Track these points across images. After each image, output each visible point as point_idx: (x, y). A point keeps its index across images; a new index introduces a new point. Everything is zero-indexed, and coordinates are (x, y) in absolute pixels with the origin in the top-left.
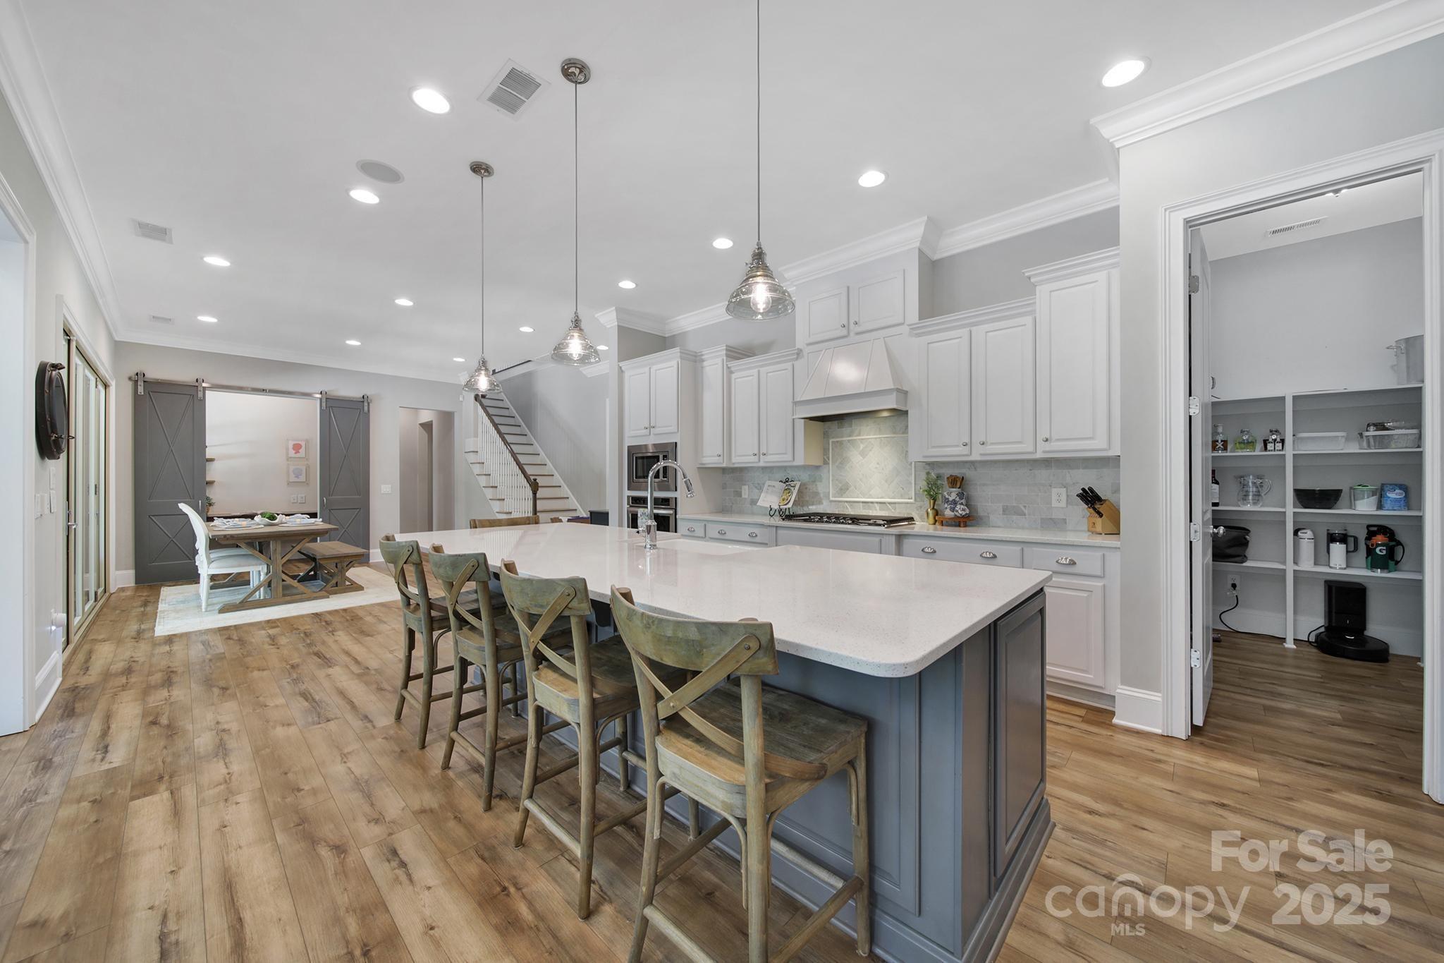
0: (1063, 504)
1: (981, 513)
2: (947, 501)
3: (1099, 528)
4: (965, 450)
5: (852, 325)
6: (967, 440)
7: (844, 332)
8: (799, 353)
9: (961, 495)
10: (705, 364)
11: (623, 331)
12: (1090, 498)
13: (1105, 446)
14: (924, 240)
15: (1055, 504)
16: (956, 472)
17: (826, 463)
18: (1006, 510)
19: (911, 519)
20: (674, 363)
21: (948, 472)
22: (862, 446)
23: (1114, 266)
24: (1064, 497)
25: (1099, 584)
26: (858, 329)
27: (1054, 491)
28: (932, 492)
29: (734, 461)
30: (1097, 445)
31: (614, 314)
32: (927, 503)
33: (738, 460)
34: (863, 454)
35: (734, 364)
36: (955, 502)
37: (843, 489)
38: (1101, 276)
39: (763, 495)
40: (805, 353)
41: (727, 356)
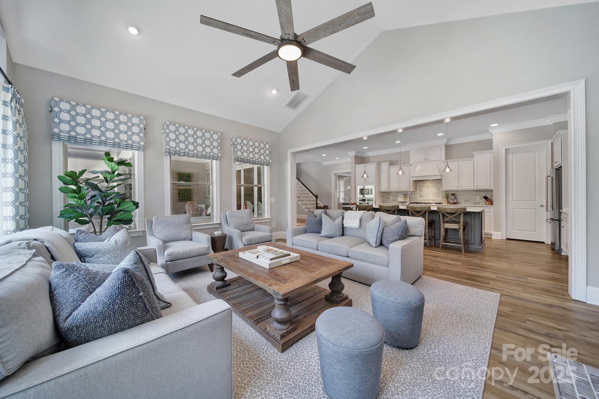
0: (479, 199)
1: (459, 201)
2: (451, 199)
3: (488, 204)
4: (457, 188)
5: (427, 159)
6: (457, 186)
7: (425, 161)
8: (411, 165)
9: (455, 198)
10: (382, 166)
11: (356, 157)
12: (486, 198)
13: (489, 187)
14: (446, 143)
15: (477, 199)
16: (453, 193)
17: (416, 190)
18: (465, 201)
19: (442, 203)
20: (375, 166)
21: (451, 193)
22: (427, 187)
23: (491, 153)
24: (479, 198)
25: (489, 213)
26: (428, 160)
27: (477, 197)
28: (447, 197)
29: (390, 190)
30: (488, 187)
31: (355, 153)
32: (446, 200)
33: (392, 189)
34: (427, 188)
35: (391, 167)
36: (453, 199)
37: (422, 197)
38: (488, 155)
39: (398, 198)
40: (413, 165)
41: (389, 164)
